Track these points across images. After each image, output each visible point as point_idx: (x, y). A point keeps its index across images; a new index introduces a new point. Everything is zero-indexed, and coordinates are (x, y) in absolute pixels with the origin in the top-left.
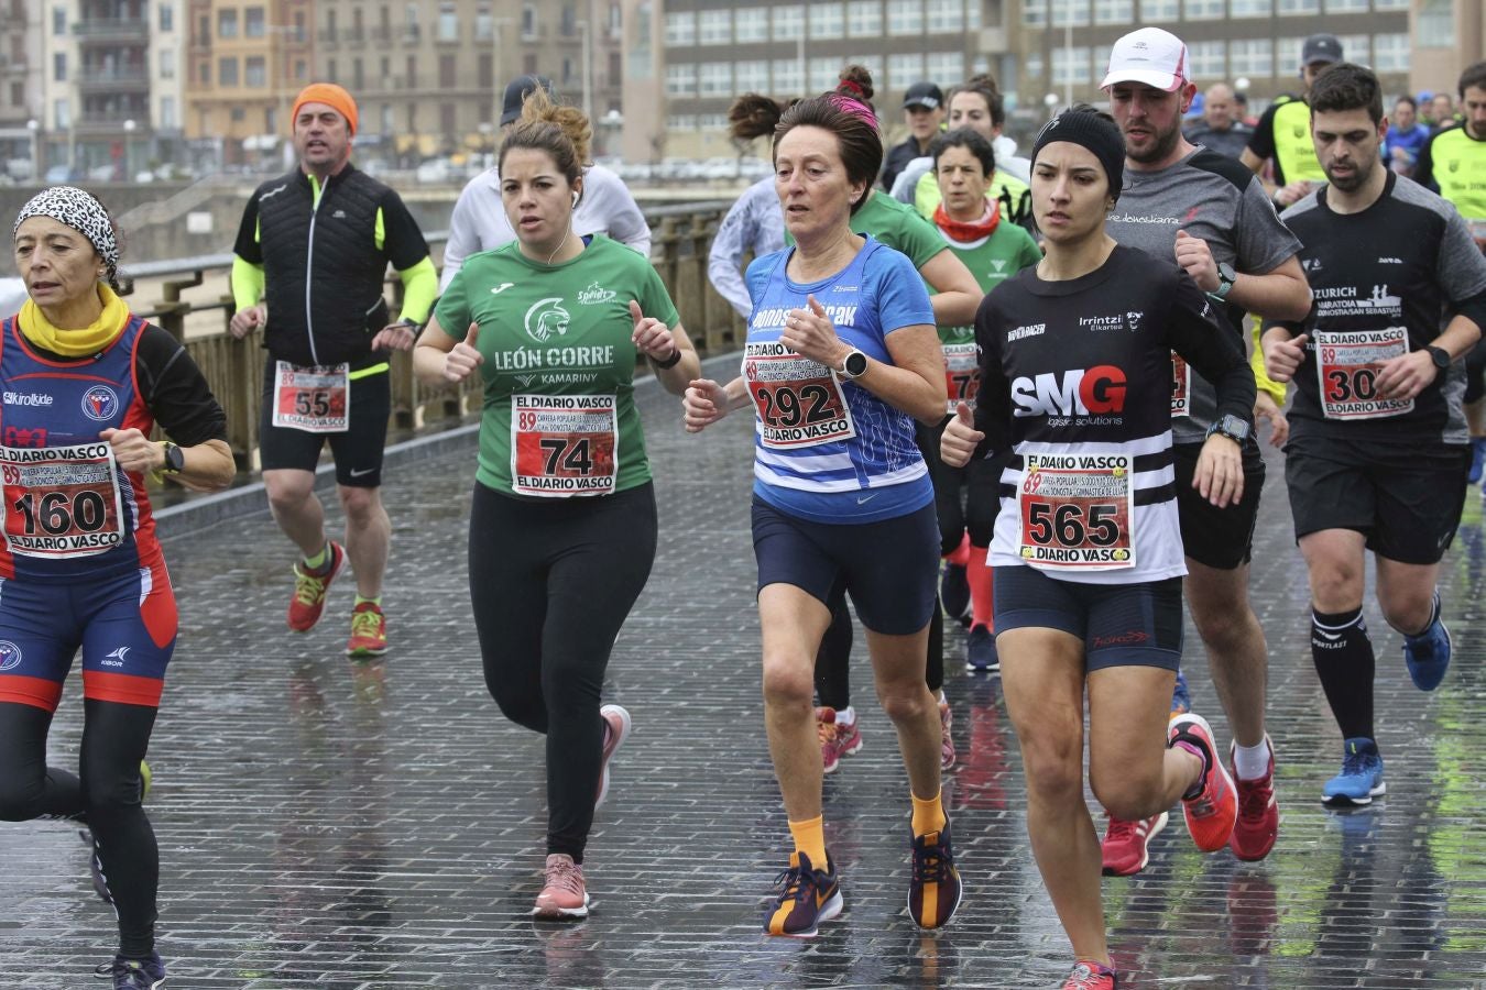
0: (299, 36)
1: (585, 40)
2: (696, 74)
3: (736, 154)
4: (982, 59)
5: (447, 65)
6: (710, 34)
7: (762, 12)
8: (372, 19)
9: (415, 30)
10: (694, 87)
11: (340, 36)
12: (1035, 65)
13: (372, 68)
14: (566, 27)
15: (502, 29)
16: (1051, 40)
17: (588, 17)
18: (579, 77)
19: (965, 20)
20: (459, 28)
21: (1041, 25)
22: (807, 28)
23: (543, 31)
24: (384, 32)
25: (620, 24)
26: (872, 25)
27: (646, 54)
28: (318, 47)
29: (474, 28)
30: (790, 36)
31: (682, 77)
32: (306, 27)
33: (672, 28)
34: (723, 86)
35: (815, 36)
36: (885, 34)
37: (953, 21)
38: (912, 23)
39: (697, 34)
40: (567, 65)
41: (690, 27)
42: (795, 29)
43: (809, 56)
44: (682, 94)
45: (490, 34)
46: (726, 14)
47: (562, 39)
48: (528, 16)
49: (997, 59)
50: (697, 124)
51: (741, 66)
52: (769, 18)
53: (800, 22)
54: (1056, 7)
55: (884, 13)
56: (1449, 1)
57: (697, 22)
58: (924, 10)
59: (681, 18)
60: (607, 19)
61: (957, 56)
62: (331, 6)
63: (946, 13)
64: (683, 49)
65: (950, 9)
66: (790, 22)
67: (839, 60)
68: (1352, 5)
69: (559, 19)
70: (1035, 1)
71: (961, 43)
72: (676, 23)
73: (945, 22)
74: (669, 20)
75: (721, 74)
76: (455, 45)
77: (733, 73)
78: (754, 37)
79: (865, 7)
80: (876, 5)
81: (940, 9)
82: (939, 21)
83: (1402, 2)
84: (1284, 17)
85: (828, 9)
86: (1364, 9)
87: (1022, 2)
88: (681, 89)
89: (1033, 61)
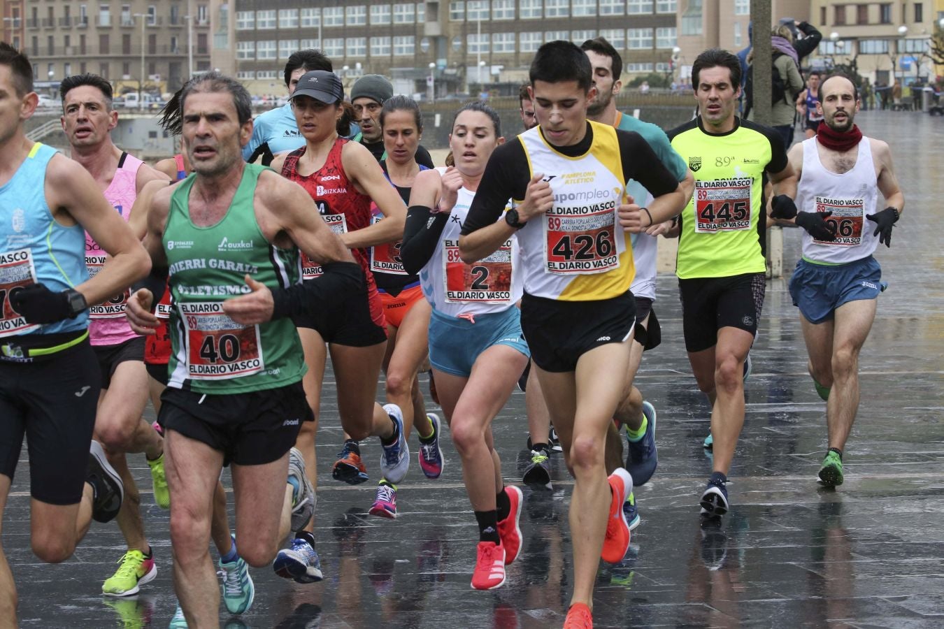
0: (15, 23)
1: (184, 25)
2: (255, 47)
4: (426, 39)
5: (104, 40)
6: (264, 23)
7: (295, 11)
8: (59, 13)
9: (86, 20)
10: (254, 55)
11: (40, 23)
12: (457, 43)
13: (59, 42)
14: (173, 19)
15: (136, 18)
16: (468, 28)
17: (186, 13)
19: (416, 16)
20: (111, 18)
21: (461, 20)
22: (322, 20)
23: (160, 20)
24: (67, 20)
25: (204, 17)
26: (360, 19)
27: (225, 35)
28: (26, 29)
29: (120, 18)
30: (312, 25)
31: (247, 48)
32: (20, 18)
33: (241, 20)
34: (271, 54)
35: (326, 25)
36: (368, 24)
37: (408, 17)
38: (385, 18)
39: (255, 23)
40: (173, 40)
41: (251, 19)
42: (315, 21)
43: (323, 38)
44: (246, 58)
45: (130, 23)
46: (273, 12)
47: (171, 25)
48: (151, 12)
49: (435, 39)
50: (255, 76)
51: (282, 42)
52: (299, 15)
53: (318, 17)
54: (470, 10)
55: (368, 12)
56: (700, 8)
57: (255, 16)
58: (391, 11)
59: (246, 14)
60: (197, 14)
61: (411, 38)
62: (35, 5)
63: (404, 13)
64: (247, 32)
65: (407, 10)
66: (311, 17)
67: (340, 40)
68: (643, 11)
69: (170, 14)
70: (457, 6)
71: (413, 30)
72: (243, 17)
73: (404, 18)
74: (238, 15)
75: (270, 47)
76: (109, 28)
77: (277, 46)
78: (289, 26)
79: (356, 8)
80: (363, 8)
81: (401, 10)
82: (400, 17)
83: (672, 9)
84: (603, 17)
85: (334, 10)
86: (650, 13)
87: (450, 6)
88: (246, 55)
89: (459, 41)
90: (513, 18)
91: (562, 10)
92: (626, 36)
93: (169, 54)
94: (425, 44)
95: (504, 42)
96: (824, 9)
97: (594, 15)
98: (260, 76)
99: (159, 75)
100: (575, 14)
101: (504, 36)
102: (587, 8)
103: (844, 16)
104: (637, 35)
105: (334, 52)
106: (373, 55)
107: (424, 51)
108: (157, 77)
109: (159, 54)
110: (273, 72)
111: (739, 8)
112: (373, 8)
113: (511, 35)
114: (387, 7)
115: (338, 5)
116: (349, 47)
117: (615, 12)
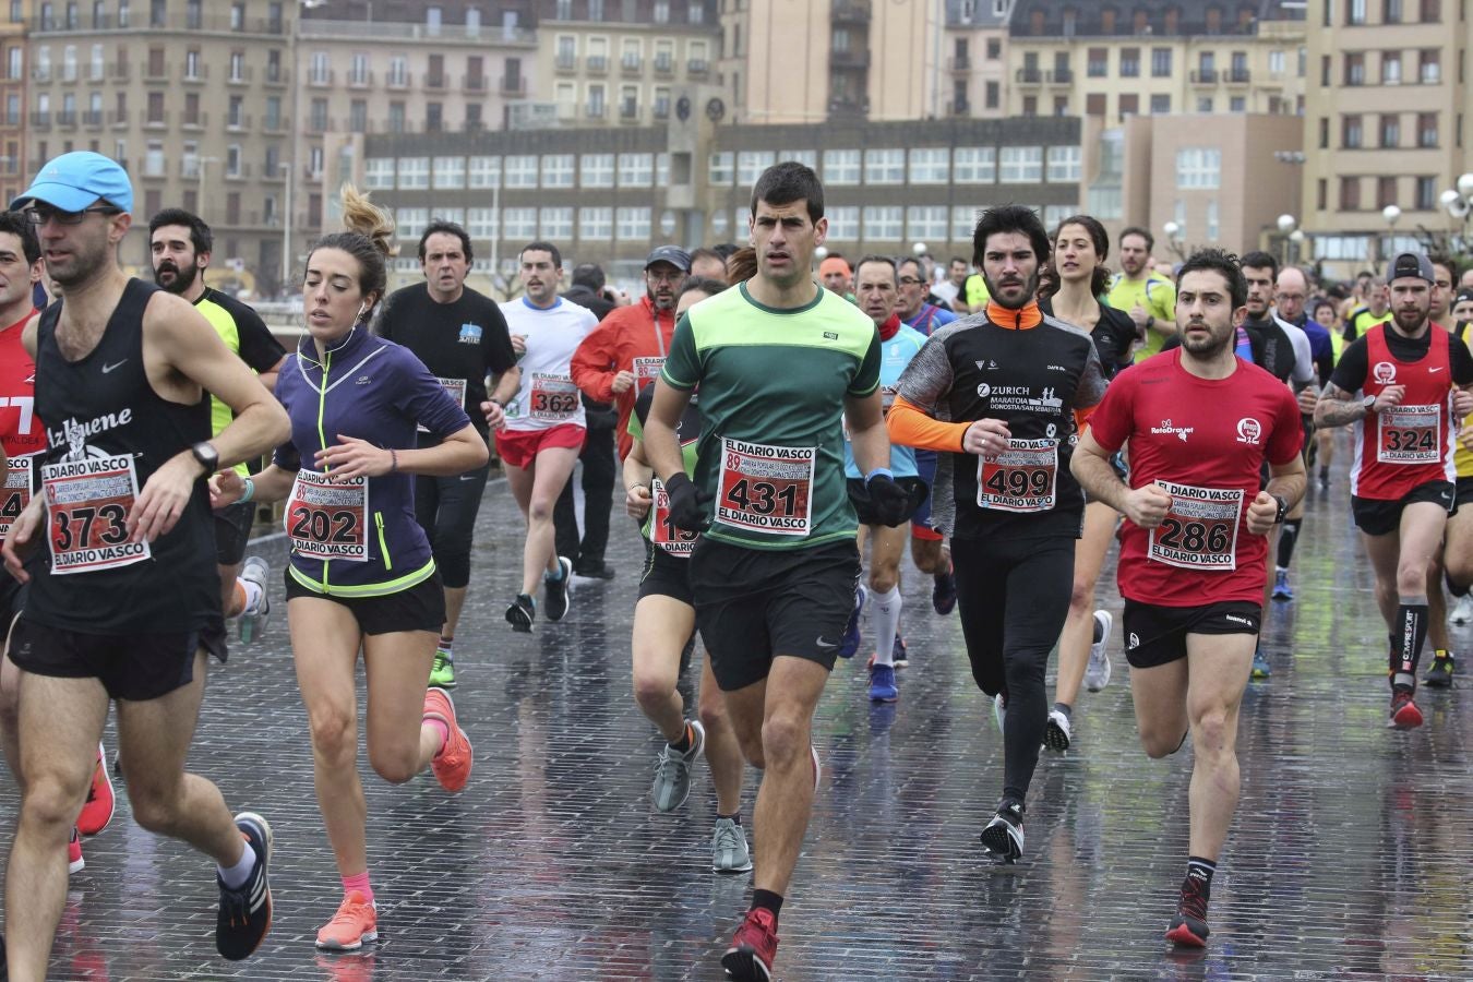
0: (11, 166)
1: (288, 180)
4: (669, 214)
6: (409, 180)
7: (460, 160)
12: (720, 222)
14: (269, 168)
15: (207, 165)
16: (738, 198)
17: (292, 160)
18: (281, 217)
19: (654, 175)
20: (166, 165)
21: (728, 183)
22: (502, 177)
23: (247, 170)
25: (321, 167)
26: (564, 177)
29: (181, 164)
30: (485, 185)
32: (19, 158)
33: (372, 173)
35: (510, 185)
36: (577, 186)
37: (643, 176)
38: (604, 176)
39: (396, 178)
40: (269, 204)
41: (390, 173)
42: (491, 177)
43: (502, 206)
45: (196, 172)
46: (424, 161)
47: (265, 179)
48: (233, 155)
49: (684, 215)
52: (466, 167)
53: (496, 172)
54: (743, 168)
55: (577, 165)
56: (1118, 175)
57: (396, 168)
58: (616, 165)
59: (381, 163)
60: (309, 162)
61: (646, 211)
62: (43, 138)
63: (636, 170)
64: (384, 193)
65: (641, 165)
66: (486, 172)
67: (531, 211)
68: (1026, 176)
69: (263, 160)
70: (722, 160)
71: (648, 198)
72: (376, 168)
73: (635, 177)
74: (369, 165)
75: (418, 219)
76: (162, 180)
78: (450, 185)
79: (559, 159)
80: (569, 158)
81: (631, 165)
82: (630, 176)
83: (1073, 176)
84: (959, 186)
85: (523, 160)
86: (1037, 180)
87: (711, 160)
89: (719, 218)
90: (855, 182)
91: (893, 172)
93: (260, 226)
94: (669, 223)
96: (1323, 183)
97: (944, 181)
98: (400, 266)
99: (241, 260)
100: (915, 180)
102: (933, 170)
103: (1357, 197)
105: (520, 231)
106: (584, 237)
107: (667, 233)
108: (239, 264)
109: (244, 225)
111: (1183, 176)
112: (586, 159)
113: (852, 211)
114: (609, 158)
115: (529, 152)
116: (545, 223)
117: (979, 177)
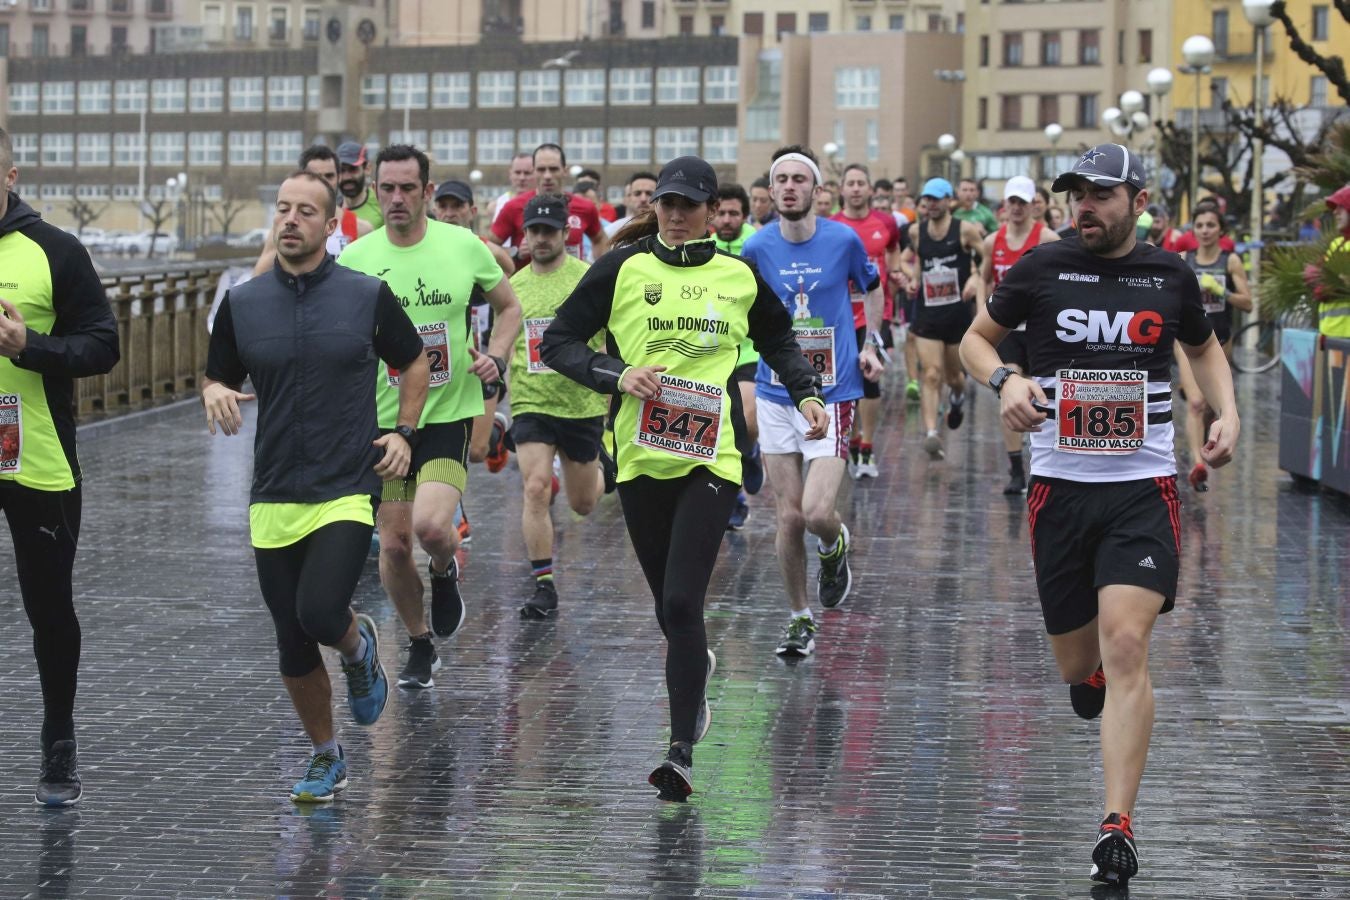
2: (39, 144)
3: (77, 223)
6: (54, 104)
7: (105, 84)
10: (36, 156)
16: (390, 120)
19: (305, 98)
21: (380, 106)
22: (149, 102)
26: (213, 101)
30: (132, 109)
31: (26, 145)
33: (15, 98)
34: (64, 156)
35: (157, 109)
36: (226, 110)
37: (293, 99)
38: (253, 100)
39: (40, 103)
41: (34, 97)
42: (138, 102)
43: (150, 131)
44: (24, 163)
46: (69, 85)
49: (335, 137)
50: (39, 196)
51: (83, 138)
52: (112, 91)
53: (143, 96)
54: (395, 90)
55: (226, 89)
56: (777, 96)
57: (40, 92)
58: (265, 88)
59: (24, 88)
61: (296, 135)
63: (286, 93)
64: (26, 119)
65: (291, 88)
66: (132, 96)
67: (179, 136)
68: (683, 98)
70: (374, 83)
71: (299, 122)
72: (20, 93)
73: (286, 101)
74: (12, 89)
75: (63, 144)
77: (75, 144)
78: (96, 109)
79: (207, 83)
80: (218, 82)
81: (281, 88)
82: (280, 99)
83: (731, 96)
84: (616, 107)
85: (170, 84)
86: (694, 101)
87: (362, 83)
88: (23, 157)
89: (371, 142)
90: (465, 105)
91: (548, 94)
92: (653, 141)
95: (451, 146)
96: (984, 102)
97: (600, 103)
98: (46, 192)
100: (570, 102)
101: (451, 135)
102: (590, 91)
103: (1017, 115)
104: (672, 139)
105: (168, 156)
106: (234, 162)
110: (67, 187)
111: (842, 96)
112: (235, 82)
113: (463, 134)
114: (258, 81)
115: (177, 75)
116: (194, 148)
117: (636, 98)
